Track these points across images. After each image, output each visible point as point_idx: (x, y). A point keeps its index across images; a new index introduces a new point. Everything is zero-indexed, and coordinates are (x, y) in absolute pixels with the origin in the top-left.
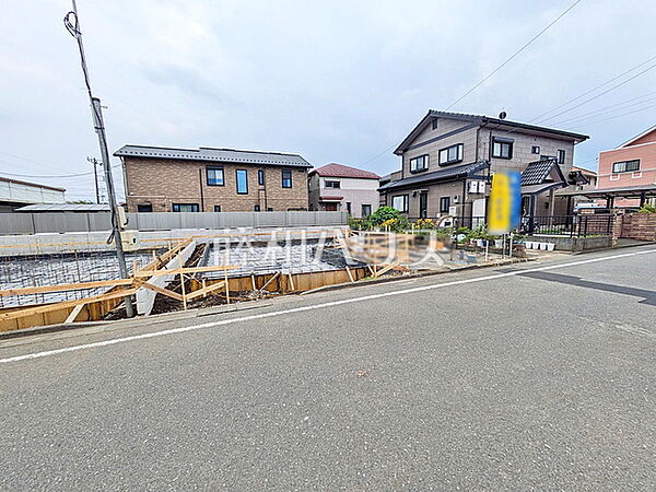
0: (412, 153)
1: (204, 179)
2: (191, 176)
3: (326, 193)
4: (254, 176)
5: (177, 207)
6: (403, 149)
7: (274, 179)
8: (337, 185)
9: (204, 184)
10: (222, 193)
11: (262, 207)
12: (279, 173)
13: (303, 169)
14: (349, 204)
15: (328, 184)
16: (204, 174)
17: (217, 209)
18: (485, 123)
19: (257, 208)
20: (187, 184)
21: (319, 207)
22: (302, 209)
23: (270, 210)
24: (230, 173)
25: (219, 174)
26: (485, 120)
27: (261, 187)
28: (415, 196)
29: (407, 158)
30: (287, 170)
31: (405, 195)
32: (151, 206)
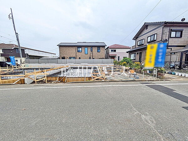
0: (139, 39)
1: (77, 50)
2: (74, 50)
3: (111, 53)
4: (89, 49)
5: (70, 58)
6: (136, 38)
7: (95, 50)
8: (115, 51)
9: (77, 52)
10: (81, 54)
11: (91, 58)
12: (96, 48)
13: (104, 46)
14: (119, 57)
15: (112, 51)
17: (80, 58)
18: (166, 24)
19: (90, 58)
20: (73, 52)
21: (109, 58)
22: (103, 58)
23: (94, 58)
24: (83, 48)
25: (80, 49)
26: (166, 23)
27: (92, 52)
28: (138, 54)
29: (137, 41)
30: (99, 47)
31: (134, 54)
32: (64, 58)
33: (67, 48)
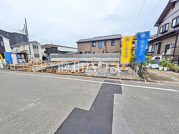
1: (92, 46)
2: (89, 45)
4: (103, 43)
5: (86, 53)
7: (109, 43)
8: (134, 42)
9: (92, 47)
10: (95, 49)
11: (105, 52)
13: (118, 39)
16: (91, 44)
17: (94, 53)
19: (103, 52)
20: (88, 47)
22: (118, 52)
23: (107, 52)
24: (97, 43)
25: (95, 44)
27: (105, 46)
30: (113, 40)
31: (153, 45)
32: (81, 53)
33: (84, 44)
